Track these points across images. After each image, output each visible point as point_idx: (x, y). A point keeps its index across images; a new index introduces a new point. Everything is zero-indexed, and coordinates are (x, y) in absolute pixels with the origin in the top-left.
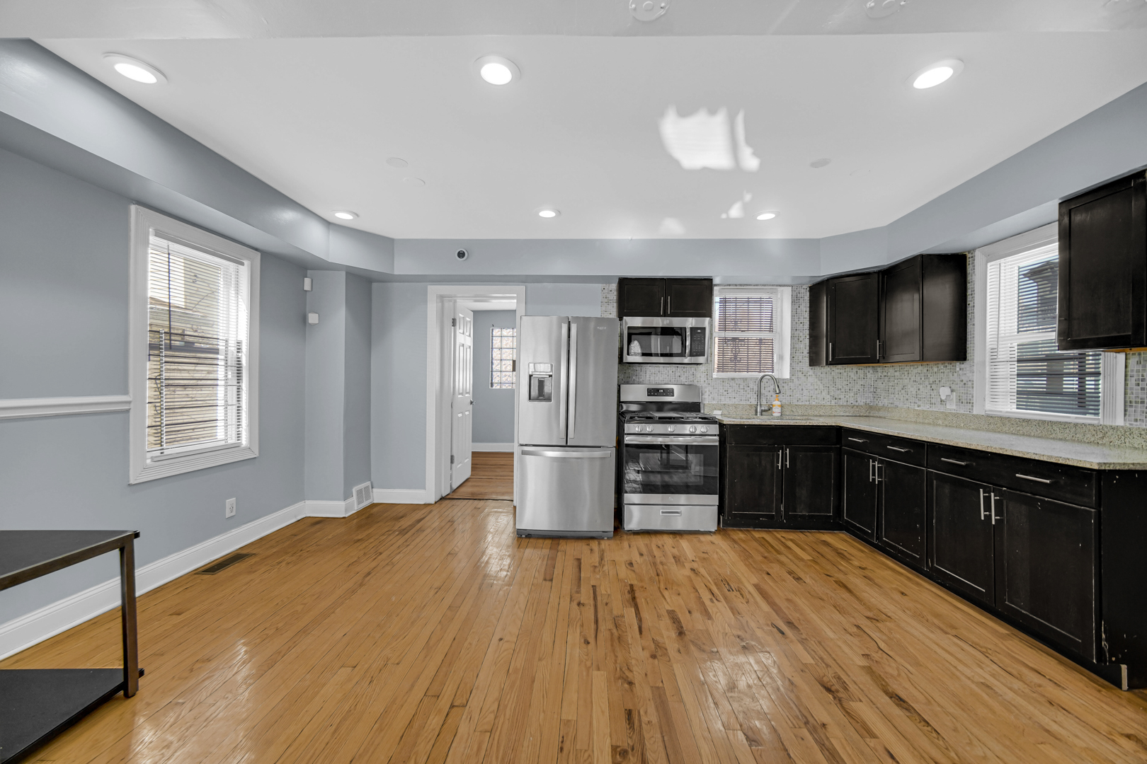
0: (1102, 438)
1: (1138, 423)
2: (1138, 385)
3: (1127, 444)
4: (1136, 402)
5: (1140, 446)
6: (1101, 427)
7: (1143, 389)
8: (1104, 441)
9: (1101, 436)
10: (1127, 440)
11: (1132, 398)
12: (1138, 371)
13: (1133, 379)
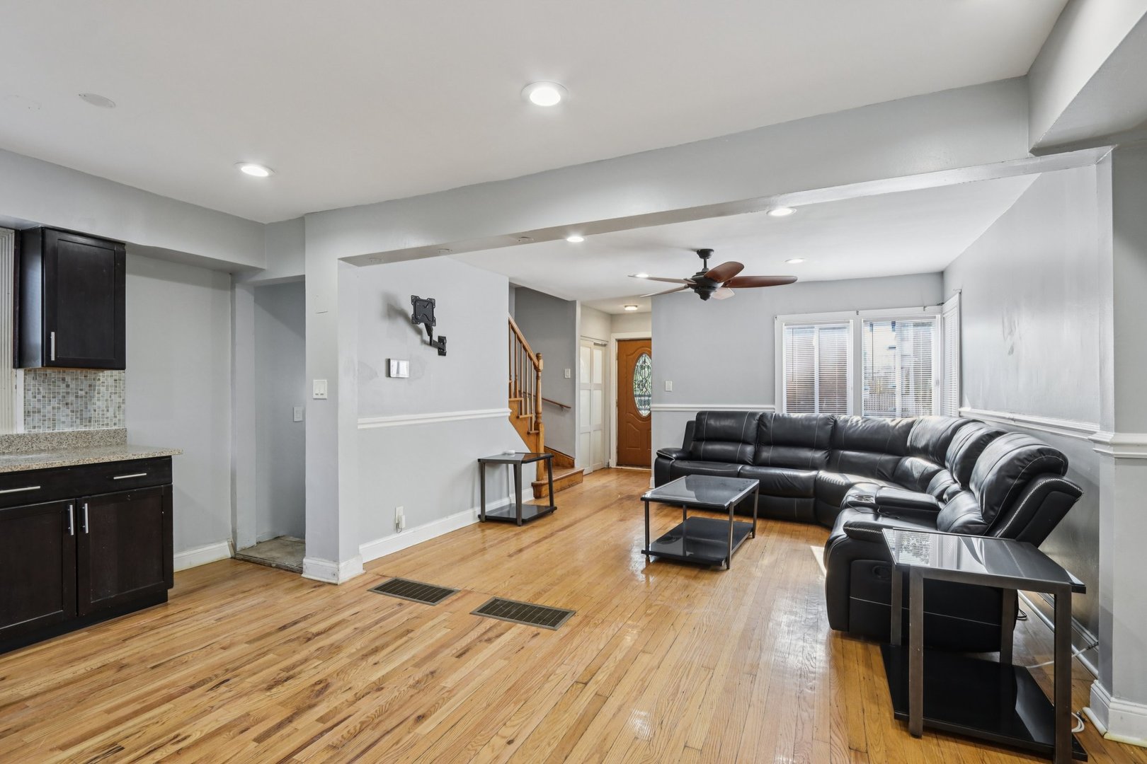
0: (9, 447)
1: (36, 430)
2: (35, 397)
3: (35, 448)
4: (34, 412)
5: (46, 448)
6: (6, 438)
7: (39, 401)
8: (11, 450)
9: (7, 444)
10: (34, 445)
11: (31, 409)
12: (34, 386)
13: (30, 392)
